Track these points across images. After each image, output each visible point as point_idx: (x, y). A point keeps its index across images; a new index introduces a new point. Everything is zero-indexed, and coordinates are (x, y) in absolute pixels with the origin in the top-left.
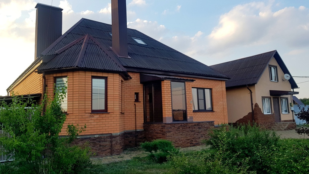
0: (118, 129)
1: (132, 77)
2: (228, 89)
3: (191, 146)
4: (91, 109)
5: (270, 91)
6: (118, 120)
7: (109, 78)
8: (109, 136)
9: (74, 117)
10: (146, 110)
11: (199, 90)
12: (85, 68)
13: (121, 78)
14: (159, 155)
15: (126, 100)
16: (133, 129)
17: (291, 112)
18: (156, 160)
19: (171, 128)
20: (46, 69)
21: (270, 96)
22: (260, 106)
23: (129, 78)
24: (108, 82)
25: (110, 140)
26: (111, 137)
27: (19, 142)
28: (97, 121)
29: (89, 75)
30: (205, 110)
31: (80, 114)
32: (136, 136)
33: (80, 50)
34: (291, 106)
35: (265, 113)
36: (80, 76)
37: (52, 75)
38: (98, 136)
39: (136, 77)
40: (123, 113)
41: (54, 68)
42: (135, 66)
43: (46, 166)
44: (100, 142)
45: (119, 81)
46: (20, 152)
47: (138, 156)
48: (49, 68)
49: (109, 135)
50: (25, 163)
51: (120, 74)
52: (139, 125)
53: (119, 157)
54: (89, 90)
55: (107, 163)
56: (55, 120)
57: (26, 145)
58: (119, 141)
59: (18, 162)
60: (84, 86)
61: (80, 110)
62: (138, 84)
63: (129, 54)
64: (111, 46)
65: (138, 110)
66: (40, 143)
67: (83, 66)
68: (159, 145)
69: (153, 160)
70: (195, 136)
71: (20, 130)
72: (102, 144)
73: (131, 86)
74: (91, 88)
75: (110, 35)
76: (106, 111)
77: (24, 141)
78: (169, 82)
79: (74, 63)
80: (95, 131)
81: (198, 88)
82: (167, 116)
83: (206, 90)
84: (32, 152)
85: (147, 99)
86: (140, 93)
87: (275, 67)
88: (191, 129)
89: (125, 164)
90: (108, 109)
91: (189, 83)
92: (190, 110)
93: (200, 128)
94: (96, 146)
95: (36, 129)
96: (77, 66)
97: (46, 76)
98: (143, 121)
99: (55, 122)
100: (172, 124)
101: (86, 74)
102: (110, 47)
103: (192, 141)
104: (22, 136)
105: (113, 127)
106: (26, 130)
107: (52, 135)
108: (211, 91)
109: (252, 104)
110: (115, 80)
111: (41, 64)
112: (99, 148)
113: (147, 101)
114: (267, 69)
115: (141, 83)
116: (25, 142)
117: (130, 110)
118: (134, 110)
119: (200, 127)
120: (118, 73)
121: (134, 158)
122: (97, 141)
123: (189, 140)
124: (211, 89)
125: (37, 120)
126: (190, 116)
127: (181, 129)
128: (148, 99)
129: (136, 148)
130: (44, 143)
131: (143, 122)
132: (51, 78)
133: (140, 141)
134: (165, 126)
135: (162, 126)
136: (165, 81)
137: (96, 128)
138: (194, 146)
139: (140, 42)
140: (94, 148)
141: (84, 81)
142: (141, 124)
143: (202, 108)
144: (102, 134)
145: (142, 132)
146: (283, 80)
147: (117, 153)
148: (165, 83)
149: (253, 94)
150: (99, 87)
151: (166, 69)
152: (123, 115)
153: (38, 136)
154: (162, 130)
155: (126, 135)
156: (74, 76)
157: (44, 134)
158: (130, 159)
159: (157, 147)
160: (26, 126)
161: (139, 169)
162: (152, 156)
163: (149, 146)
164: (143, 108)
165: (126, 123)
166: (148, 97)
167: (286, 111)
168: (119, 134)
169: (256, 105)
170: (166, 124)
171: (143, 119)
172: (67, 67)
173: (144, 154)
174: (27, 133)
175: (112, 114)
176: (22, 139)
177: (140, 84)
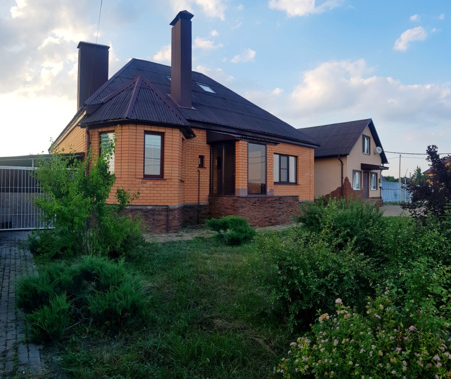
0: (177, 201)
1: (196, 134)
2: (317, 158)
3: (269, 226)
4: (142, 174)
5: (362, 164)
6: (177, 189)
7: (166, 134)
8: (165, 209)
9: (123, 182)
10: (213, 179)
11: (282, 157)
12: (136, 119)
13: (182, 136)
14: (230, 236)
15: (186, 165)
16: (194, 202)
17: (379, 188)
18: (226, 242)
19: (245, 202)
20: (90, 123)
21: (360, 170)
22: (351, 181)
23: (192, 136)
24: (166, 139)
25: (166, 213)
26: (168, 209)
27: (60, 206)
28: (150, 189)
29: (141, 129)
30: (287, 183)
31: (130, 179)
32: (199, 211)
33: (130, 97)
34: (380, 182)
35: (355, 189)
36: (130, 130)
37: (96, 130)
38: (151, 207)
39: (201, 135)
40: (183, 181)
41: (100, 121)
42: (201, 120)
43: (91, 239)
44: (153, 215)
45: (179, 138)
46: (61, 218)
47: (202, 236)
48: (93, 121)
49: (164, 207)
50: (67, 233)
51: (180, 130)
52: (202, 197)
53: (177, 236)
54: (141, 149)
55: (163, 242)
56: (102, 182)
57: (67, 211)
58: (177, 216)
59: (60, 230)
60: (134, 143)
61: (130, 173)
62: (203, 145)
63: (194, 104)
64: (170, 94)
65: (202, 178)
66: (83, 209)
67: (134, 117)
68: (231, 223)
69: (221, 241)
70: (275, 213)
71: (61, 192)
72: (156, 217)
73: (195, 146)
74: (143, 147)
75: (168, 80)
76: (161, 177)
77: (66, 205)
78: (246, 143)
79: (123, 114)
80: (148, 201)
81: (280, 155)
82: (240, 187)
83: (290, 157)
84: (75, 220)
85: (214, 165)
86: (205, 157)
87: (369, 138)
88: (270, 204)
89: (185, 245)
90: (165, 174)
91: (271, 147)
92: (271, 180)
93: (281, 204)
94: (149, 220)
95: (80, 192)
96: (127, 118)
97: (90, 131)
98: (208, 192)
99: (102, 185)
100: (247, 197)
101: (138, 128)
102: (168, 95)
103: (271, 219)
104: (63, 198)
105: (170, 198)
106: (68, 192)
107: (98, 200)
108: (297, 160)
109: (342, 178)
110: (174, 137)
111: (85, 115)
112: (152, 222)
113: (214, 167)
114: (360, 139)
115: (207, 143)
116: (67, 207)
117: (192, 178)
118: (198, 178)
119: (282, 202)
120: (178, 128)
121: (196, 237)
122: (150, 214)
123: (267, 218)
124: (296, 157)
125: (81, 180)
126: (270, 188)
127: (258, 204)
128: (216, 164)
129: (197, 225)
130: (89, 210)
131: (208, 194)
132: (95, 133)
133: (204, 218)
134: (237, 200)
135: (233, 200)
136: (241, 142)
137: (149, 198)
138: (273, 225)
139: (207, 89)
140: (147, 222)
141: (135, 137)
142: (205, 197)
143: (284, 179)
144: (156, 206)
145: (206, 206)
146: (375, 154)
147: (175, 231)
148: (241, 145)
149: (344, 166)
150: (154, 146)
151: (243, 127)
152: (182, 184)
153: (82, 200)
154: (233, 204)
155: (186, 209)
156: (123, 131)
157: (89, 198)
158: (192, 239)
159: (227, 226)
160: (68, 187)
161: (204, 253)
162: (221, 237)
163: (217, 224)
164: (209, 176)
165: (186, 194)
166: (216, 162)
167: (374, 187)
168: (177, 207)
169: (347, 179)
170: (239, 197)
171: (208, 190)
172: (114, 119)
173: (209, 234)
174: (69, 195)
175: (170, 181)
176: (63, 202)
177: (206, 145)
